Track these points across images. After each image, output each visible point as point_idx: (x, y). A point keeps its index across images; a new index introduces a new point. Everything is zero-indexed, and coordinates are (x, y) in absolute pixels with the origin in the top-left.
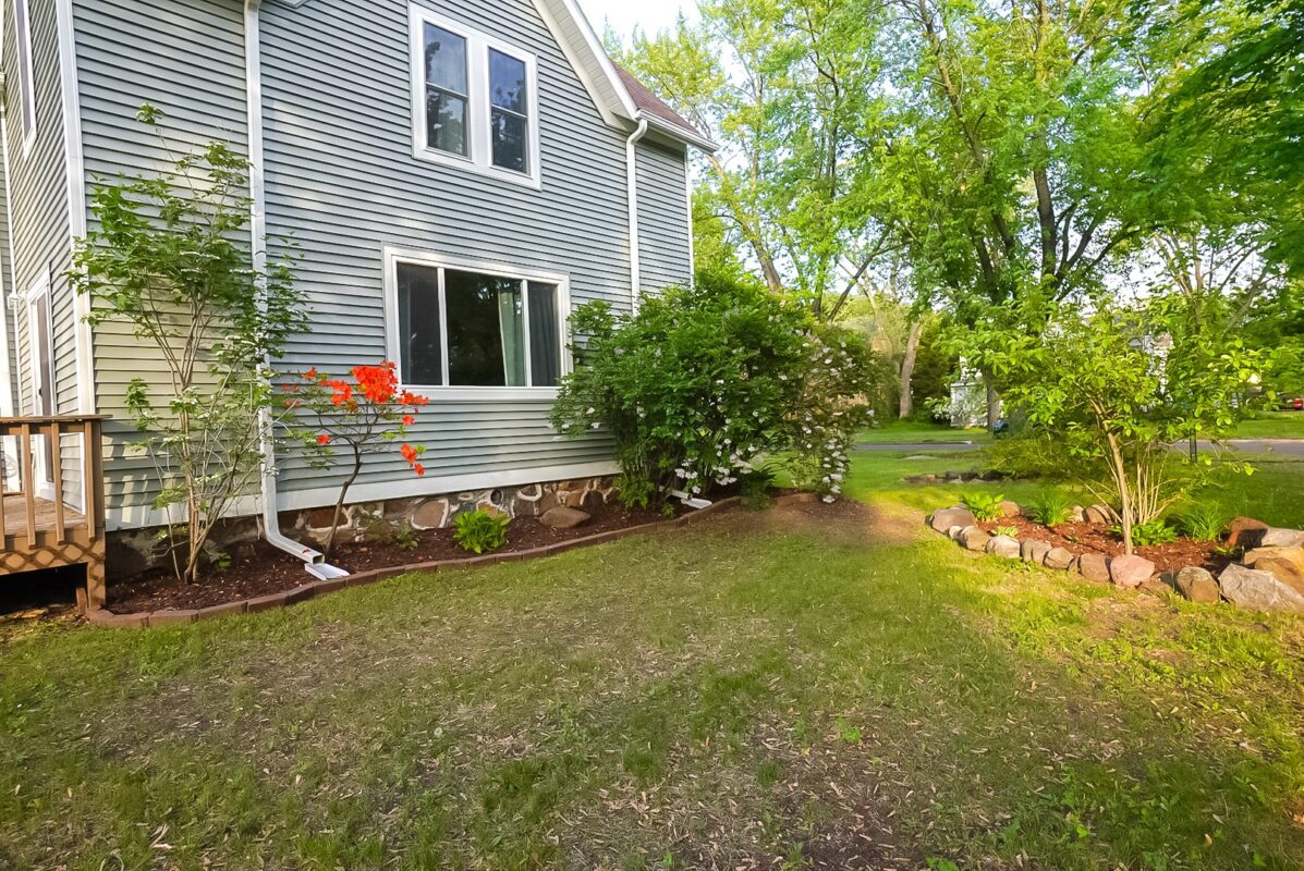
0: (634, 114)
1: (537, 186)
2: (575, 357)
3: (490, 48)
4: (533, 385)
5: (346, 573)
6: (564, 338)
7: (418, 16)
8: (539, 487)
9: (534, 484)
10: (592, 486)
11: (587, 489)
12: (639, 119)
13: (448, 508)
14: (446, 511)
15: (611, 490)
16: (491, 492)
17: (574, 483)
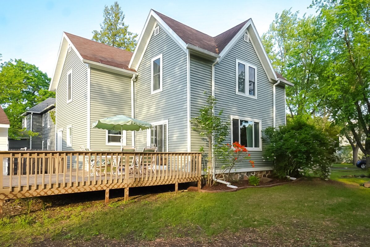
0: (277, 79)
1: (256, 99)
2: (262, 140)
3: (249, 67)
4: (255, 147)
5: (237, 187)
6: (260, 136)
7: (238, 61)
8: (255, 172)
9: (254, 171)
10: (264, 173)
11: (263, 174)
12: (278, 80)
13: (239, 176)
14: (239, 177)
15: (268, 174)
16: (246, 173)
17: (261, 172)
